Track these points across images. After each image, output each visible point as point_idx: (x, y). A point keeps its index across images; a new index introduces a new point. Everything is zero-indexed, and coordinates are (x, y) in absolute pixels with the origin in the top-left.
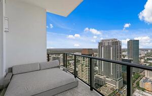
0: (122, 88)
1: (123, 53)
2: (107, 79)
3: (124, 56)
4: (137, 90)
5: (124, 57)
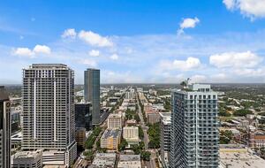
0: (75, 161)
1: (79, 94)
2: (45, 154)
3: (79, 99)
4: (98, 155)
5: (79, 101)
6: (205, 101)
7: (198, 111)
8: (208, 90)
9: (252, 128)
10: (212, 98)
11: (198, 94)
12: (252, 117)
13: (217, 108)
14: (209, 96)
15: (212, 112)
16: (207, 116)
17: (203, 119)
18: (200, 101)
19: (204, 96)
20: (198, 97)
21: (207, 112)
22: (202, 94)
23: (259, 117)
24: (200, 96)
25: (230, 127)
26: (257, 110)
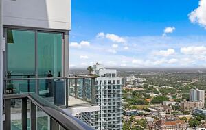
6: (109, 87)
7: (103, 97)
8: (114, 75)
9: (163, 114)
10: (116, 83)
11: (103, 79)
12: (167, 103)
13: (121, 93)
14: (114, 81)
15: (116, 97)
16: (112, 102)
17: (107, 105)
18: (105, 87)
19: (109, 82)
20: (103, 83)
21: (112, 98)
22: (107, 79)
23: (174, 103)
24: (105, 82)
25: (146, 115)
26: (174, 97)
